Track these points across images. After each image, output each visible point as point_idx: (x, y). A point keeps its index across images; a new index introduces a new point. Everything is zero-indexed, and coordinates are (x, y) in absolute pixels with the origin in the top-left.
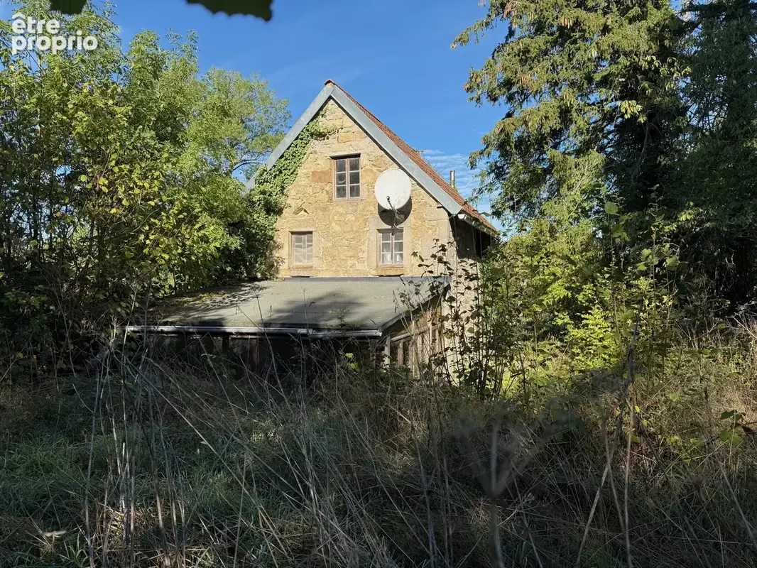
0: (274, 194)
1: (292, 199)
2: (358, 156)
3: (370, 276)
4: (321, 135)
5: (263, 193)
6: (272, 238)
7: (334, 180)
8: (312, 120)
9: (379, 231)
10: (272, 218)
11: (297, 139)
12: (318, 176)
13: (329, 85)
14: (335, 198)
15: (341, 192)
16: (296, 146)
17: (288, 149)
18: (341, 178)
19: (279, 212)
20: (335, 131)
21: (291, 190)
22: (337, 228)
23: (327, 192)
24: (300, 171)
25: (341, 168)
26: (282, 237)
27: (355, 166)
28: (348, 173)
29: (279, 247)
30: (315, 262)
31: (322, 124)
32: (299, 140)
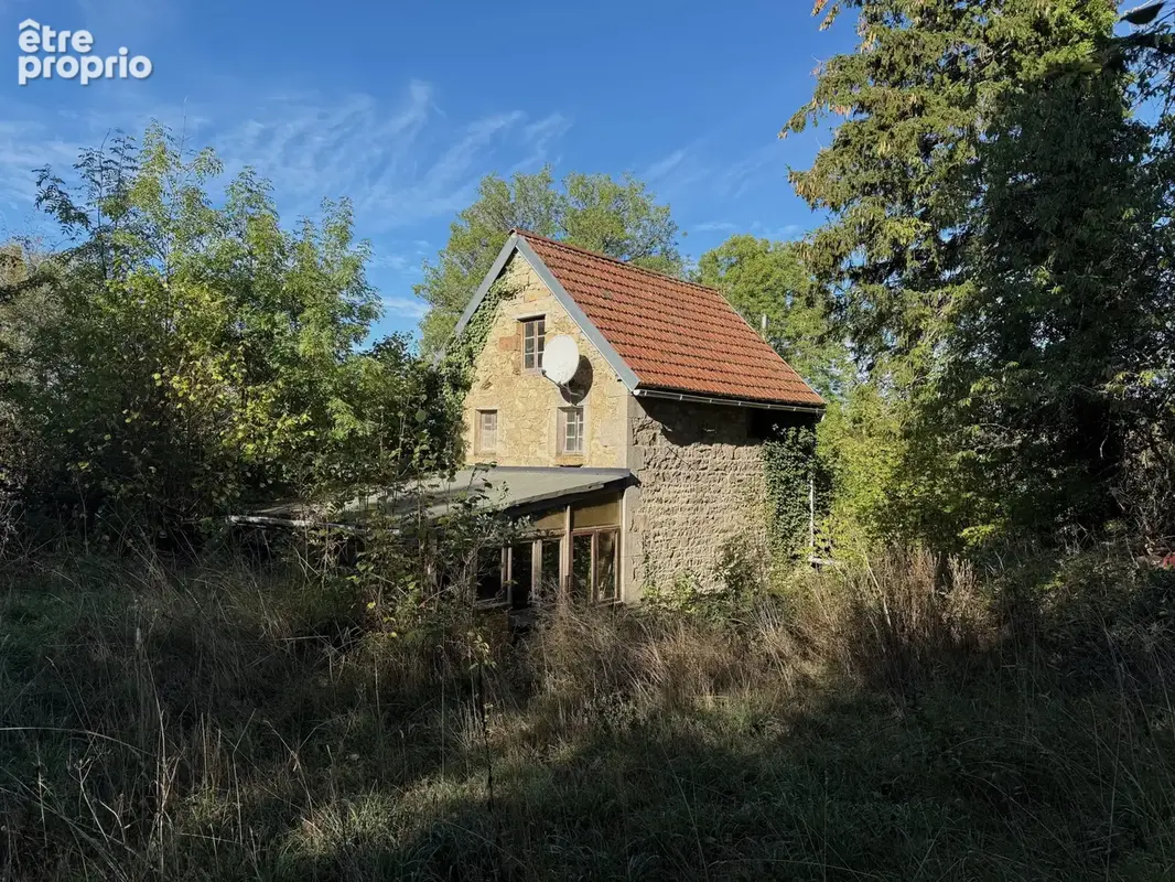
0: (463, 365)
1: (479, 373)
2: (542, 317)
3: (551, 466)
4: (509, 295)
5: (450, 365)
6: (460, 418)
7: (523, 346)
8: (499, 276)
9: (563, 409)
10: (460, 393)
11: (484, 300)
12: (505, 343)
13: (514, 236)
14: (523, 370)
15: (529, 362)
16: (484, 307)
17: (476, 312)
18: (530, 344)
19: (467, 387)
20: (523, 289)
21: (480, 361)
22: (520, 406)
23: (513, 363)
24: (489, 338)
25: (530, 332)
26: (469, 418)
27: (542, 331)
28: (536, 337)
29: (466, 429)
30: (499, 448)
31: (512, 280)
32: (487, 302)
